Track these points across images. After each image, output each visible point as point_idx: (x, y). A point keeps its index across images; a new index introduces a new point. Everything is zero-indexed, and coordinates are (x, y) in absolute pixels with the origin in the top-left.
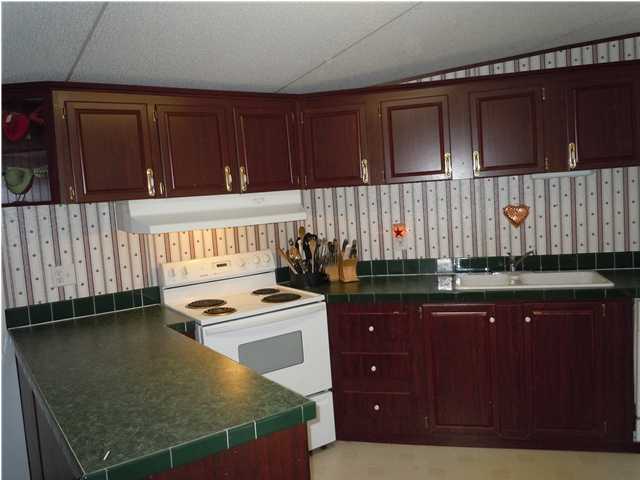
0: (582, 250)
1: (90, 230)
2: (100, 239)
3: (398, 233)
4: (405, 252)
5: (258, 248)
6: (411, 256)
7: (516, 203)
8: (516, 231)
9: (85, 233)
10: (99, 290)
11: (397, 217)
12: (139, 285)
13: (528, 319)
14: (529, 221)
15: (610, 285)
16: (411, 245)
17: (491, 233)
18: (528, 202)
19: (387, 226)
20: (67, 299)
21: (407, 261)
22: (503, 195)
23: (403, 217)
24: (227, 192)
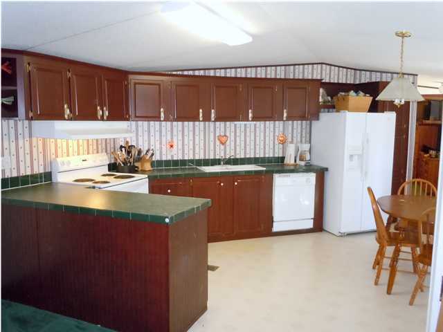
0: (248, 156)
1: (19, 136)
2: (24, 142)
3: (172, 146)
4: (172, 156)
5: (98, 152)
6: (175, 158)
7: (222, 134)
8: (222, 147)
9: (17, 138)
10: (22, 173)
11: (169, 138)
12: (42, 171)
13: (236, 183)
14: (228, 143)
15: (264, 169)
16: (176, 152)
17: (212, 148)
18: (228, 134)
19: (164, 142)
20: (6, 177)
21: (173, 161)
22: (218, 130)
23: (172, 138)
24: (98, 120)
